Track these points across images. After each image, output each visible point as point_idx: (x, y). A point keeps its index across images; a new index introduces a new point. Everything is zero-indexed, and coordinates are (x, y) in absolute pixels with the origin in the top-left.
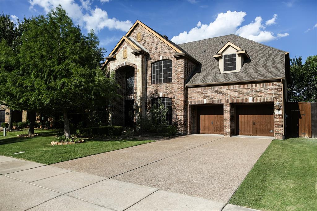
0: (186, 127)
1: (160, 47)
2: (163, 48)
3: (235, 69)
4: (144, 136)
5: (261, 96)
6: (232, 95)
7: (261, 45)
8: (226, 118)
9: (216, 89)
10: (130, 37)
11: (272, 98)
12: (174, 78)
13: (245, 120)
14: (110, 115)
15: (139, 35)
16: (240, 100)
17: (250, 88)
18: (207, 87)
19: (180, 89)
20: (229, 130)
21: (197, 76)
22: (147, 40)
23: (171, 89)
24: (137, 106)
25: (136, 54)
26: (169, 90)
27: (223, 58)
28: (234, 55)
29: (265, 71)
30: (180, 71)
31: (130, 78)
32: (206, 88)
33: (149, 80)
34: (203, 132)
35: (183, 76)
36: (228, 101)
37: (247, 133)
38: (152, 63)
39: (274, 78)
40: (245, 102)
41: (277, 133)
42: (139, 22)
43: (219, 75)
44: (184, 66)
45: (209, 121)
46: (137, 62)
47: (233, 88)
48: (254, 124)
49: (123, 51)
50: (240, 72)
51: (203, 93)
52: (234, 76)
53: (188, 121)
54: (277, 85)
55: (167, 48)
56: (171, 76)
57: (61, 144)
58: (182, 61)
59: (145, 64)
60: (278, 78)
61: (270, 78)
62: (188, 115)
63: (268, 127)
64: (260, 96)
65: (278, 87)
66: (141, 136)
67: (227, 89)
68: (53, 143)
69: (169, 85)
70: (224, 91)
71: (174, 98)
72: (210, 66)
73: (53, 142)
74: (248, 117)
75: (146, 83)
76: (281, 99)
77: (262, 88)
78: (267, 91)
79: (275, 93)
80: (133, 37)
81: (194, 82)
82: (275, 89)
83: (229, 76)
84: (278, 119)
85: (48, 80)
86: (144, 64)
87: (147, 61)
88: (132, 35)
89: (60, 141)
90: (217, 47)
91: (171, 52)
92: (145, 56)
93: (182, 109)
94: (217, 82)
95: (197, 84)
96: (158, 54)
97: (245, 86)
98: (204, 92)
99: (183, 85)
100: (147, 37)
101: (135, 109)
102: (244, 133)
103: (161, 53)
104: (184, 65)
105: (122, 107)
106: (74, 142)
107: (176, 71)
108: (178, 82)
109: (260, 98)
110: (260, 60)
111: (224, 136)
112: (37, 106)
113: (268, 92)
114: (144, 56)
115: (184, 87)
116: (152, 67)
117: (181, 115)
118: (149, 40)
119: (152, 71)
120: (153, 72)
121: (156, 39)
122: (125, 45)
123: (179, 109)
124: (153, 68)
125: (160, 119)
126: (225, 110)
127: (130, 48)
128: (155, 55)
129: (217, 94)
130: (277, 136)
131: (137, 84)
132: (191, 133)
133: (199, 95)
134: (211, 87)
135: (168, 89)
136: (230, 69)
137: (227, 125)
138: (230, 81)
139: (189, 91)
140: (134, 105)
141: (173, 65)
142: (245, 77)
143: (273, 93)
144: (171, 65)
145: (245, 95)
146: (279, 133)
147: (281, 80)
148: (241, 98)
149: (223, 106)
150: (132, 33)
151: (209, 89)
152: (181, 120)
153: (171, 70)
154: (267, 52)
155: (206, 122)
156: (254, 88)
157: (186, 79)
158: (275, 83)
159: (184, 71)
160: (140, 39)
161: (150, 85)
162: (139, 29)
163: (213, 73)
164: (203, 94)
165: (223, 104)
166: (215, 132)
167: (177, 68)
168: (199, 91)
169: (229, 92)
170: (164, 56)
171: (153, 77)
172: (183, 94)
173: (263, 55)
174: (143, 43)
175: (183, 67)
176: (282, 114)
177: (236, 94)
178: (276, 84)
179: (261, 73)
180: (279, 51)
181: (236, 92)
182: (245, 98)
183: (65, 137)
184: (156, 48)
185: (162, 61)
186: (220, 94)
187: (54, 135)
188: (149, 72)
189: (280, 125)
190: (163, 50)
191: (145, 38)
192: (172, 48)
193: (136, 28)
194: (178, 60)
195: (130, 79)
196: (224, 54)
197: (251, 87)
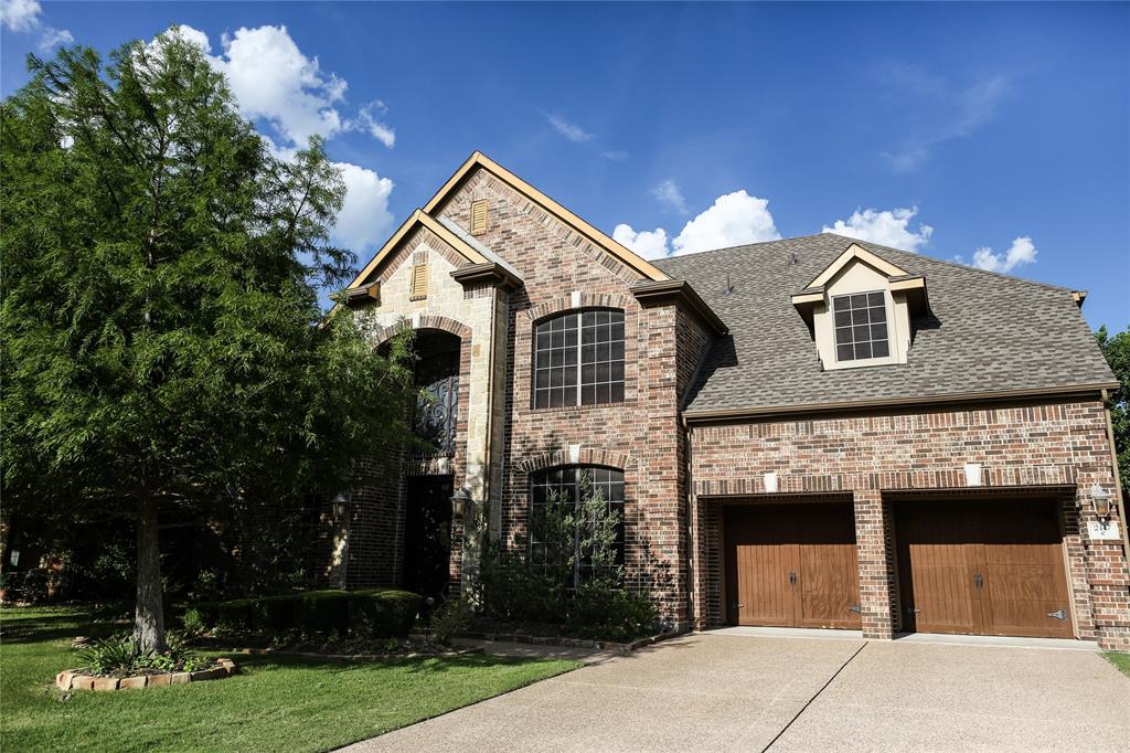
0: (688, 599)
1: (573, 256)
2: (582, 263)
3: (886, 354)
4: (510, 639)
5: (1017, 462)
6: (890, 458)
7: (957, 269)
8: (869, 556)
9: (817, 432)
10: (441, 218)
11: (1067, 469)
12: (632, 383)
13: (938, 566)
14: (341, 545)
15: (481, 210)
16: (926, 479)
17: (966, 429)
18: (776, 425)
19: (659, 428)
20: (887, 610)
21: (726, 379)
22: (514, 231)
23: (618, 431)
24: (468, 502)
25: (470, 281)
26: (612, 433)
27: (831, 307)
28: (878, 297)
29: (1017, 358)
30: (661, 356)
31: (433, 382)
32: (772, 425)
33: (522, 392)
34: (751, 618)
35: (672, 375)
36: (874, 481)
37: (950, 623)
38: (537, 323)
39: (1068, 384)
40: (947, 484)
41: (1109, 625)
42: (483, 161)
43: (820, 375)
44: (677, 337)
45: (778, 570)
46: (475, 316)
47: (893, 427)
48: (980, 584)
49: (410, 272)
50: (910, 361)
51: (762, 450)
52: (887, 379)
53: (696, 568)
54: (1085, 417)
55: (601, 260)
56: (619, 373)
57: (110, 684)
58: (667, 315)
59: (504, 326)
60: (1091, 384)
61: (1051, 387)
62: (696, 542)
63: (1044, 598)
64: (1012, 462)
65: (1088, 422)
66: (496, 640)
67: (866, 429)
68: (67, 682)
69: (611, 413)
70: (852, 440)
71: (634, 468)
72: (768, 341)
73: (68, 676)
74: (951, 554)
75: (509, 402)
76: (1109, 475)
77: (1017, 426)
78: (1041, 441)
79: (1080, 449)
80: (454, 218)
81: (715, 401)
82: (1079, 430)
83: (870, 378)
84: (1104, 559)
85: (87, 340)
86: (501, 325)
87: (513, 312)
88: (450, 208)
89: (109, 666)
90: (777, 276)
91: (619, 276)
92: (508, 289)
93: (672, 515)
94: (823, 402)
95: (733, 410)
96: (563, 284)
97: (945, 419)
98: (762, 443)
99: (672, 412)
100: (513, 219)
101: (459, 516)
102: (937, 623)
103: (574, 280)
104: (677, 330)
105: (393, 505)
106: (184, 676)
107: (643, 354)
108: (650, 398)
109: (1017, 470)
110: (980, 321)
111: (865, 636)
112: (8, 474)
113: (1049, 445)
114: (503, 293)
115: (680, 423)
116: (533, 339)
117: (669, 545)
118: (521, 231)
119: (533, 354)
120: (539, 360)
121: (552, 224)
122: (421, 245)
123: (657, 516)
124: (539, 342)
125: (587, 560)
126: (860, 522)
127: (443, 260)
128: (548, 290)
129: (820, 451)
130: (1111, 635)
131: (471, 406)
132: (710, 625)
133: (743, 457)
134: (793, 424)
135: (604, 428)
136: (863, 354)
137: (873, 588)
138: (878, 396)
139: (698, 437)
140: (456, 496)
141: (629, 331)
142: (941, 381)
143: (1068, 449)
144: (619, 332)
145: (944, 454)
146: (1118, 625)
147: (1104, 393)
148: (931, 470)
149: (853, 503)
150: (453, 203)
151: (787, 430)
152: (667, 566)
153: (619, 349)
154: (996, 292)
155: (766, 575)
156: (984, 427)
157: (684, 391)
158: (1073, 408)
159: (677, 356)
160: (484, 224)
161: (527, 414)
162: (480, 185)
163: (793, 368)
164: (760, 454)
165: (850, 495)
166: (809, 620)
167: (643, 345)
168: (742, 438)
169: (876, 444)
170: (589, 292)
171: (538, 379)
172: (674, 451)
173: (982, 301)
174: (498, 240)
175: (672, 337)
176: (1122, 536)
177: (906, 452)
178: (1077, 412)
179: (1005, 368)
180: (1046, 288)
181: (904, 442)
182: (947, 468)
183: (138, 644)
184: (555, 263)
185: (580, 316)
186: (836, 451)
187: (71, 634)
188: (523, 358)
189: (1119, 586)
190: (584, 270)
191: (505, 221)
192: (622, 263)
193: (470, 184)
194: (650, 311)
195: (431, 388)
196: (834, 291)
197: (972, 422)
